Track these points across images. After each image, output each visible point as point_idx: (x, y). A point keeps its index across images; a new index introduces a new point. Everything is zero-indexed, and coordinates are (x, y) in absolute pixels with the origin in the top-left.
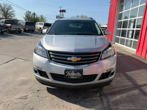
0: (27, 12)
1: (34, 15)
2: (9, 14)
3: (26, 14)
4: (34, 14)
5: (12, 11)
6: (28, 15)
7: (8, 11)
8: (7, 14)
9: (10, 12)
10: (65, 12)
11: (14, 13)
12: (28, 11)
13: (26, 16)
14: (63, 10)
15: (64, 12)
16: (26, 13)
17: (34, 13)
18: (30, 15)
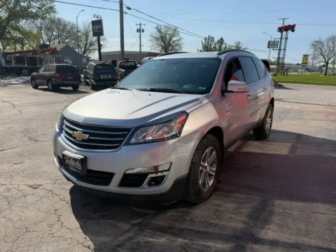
0: (206, 39)
1: (219, 44)
2: (172, 46)
3: (204, 43)
5: (178, 38)
6: (208, 43)
7: (170, 39)
8: (169, 45)
9: (174, 42)
10: (293, 31)
11: (180, 42)
12: (209, 37)
14: (290, 26)
15: (290, 31)
16: (204, 40)
17: (222, 39)
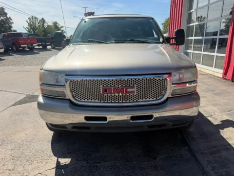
0: (30, 19)
1: (42, 23)
3: (29, 22)
4: (43, 21)
6: (33, 23)
12: (32, 17)
13: (30, 25)
16: (28, 20)
18: (35, 24)
